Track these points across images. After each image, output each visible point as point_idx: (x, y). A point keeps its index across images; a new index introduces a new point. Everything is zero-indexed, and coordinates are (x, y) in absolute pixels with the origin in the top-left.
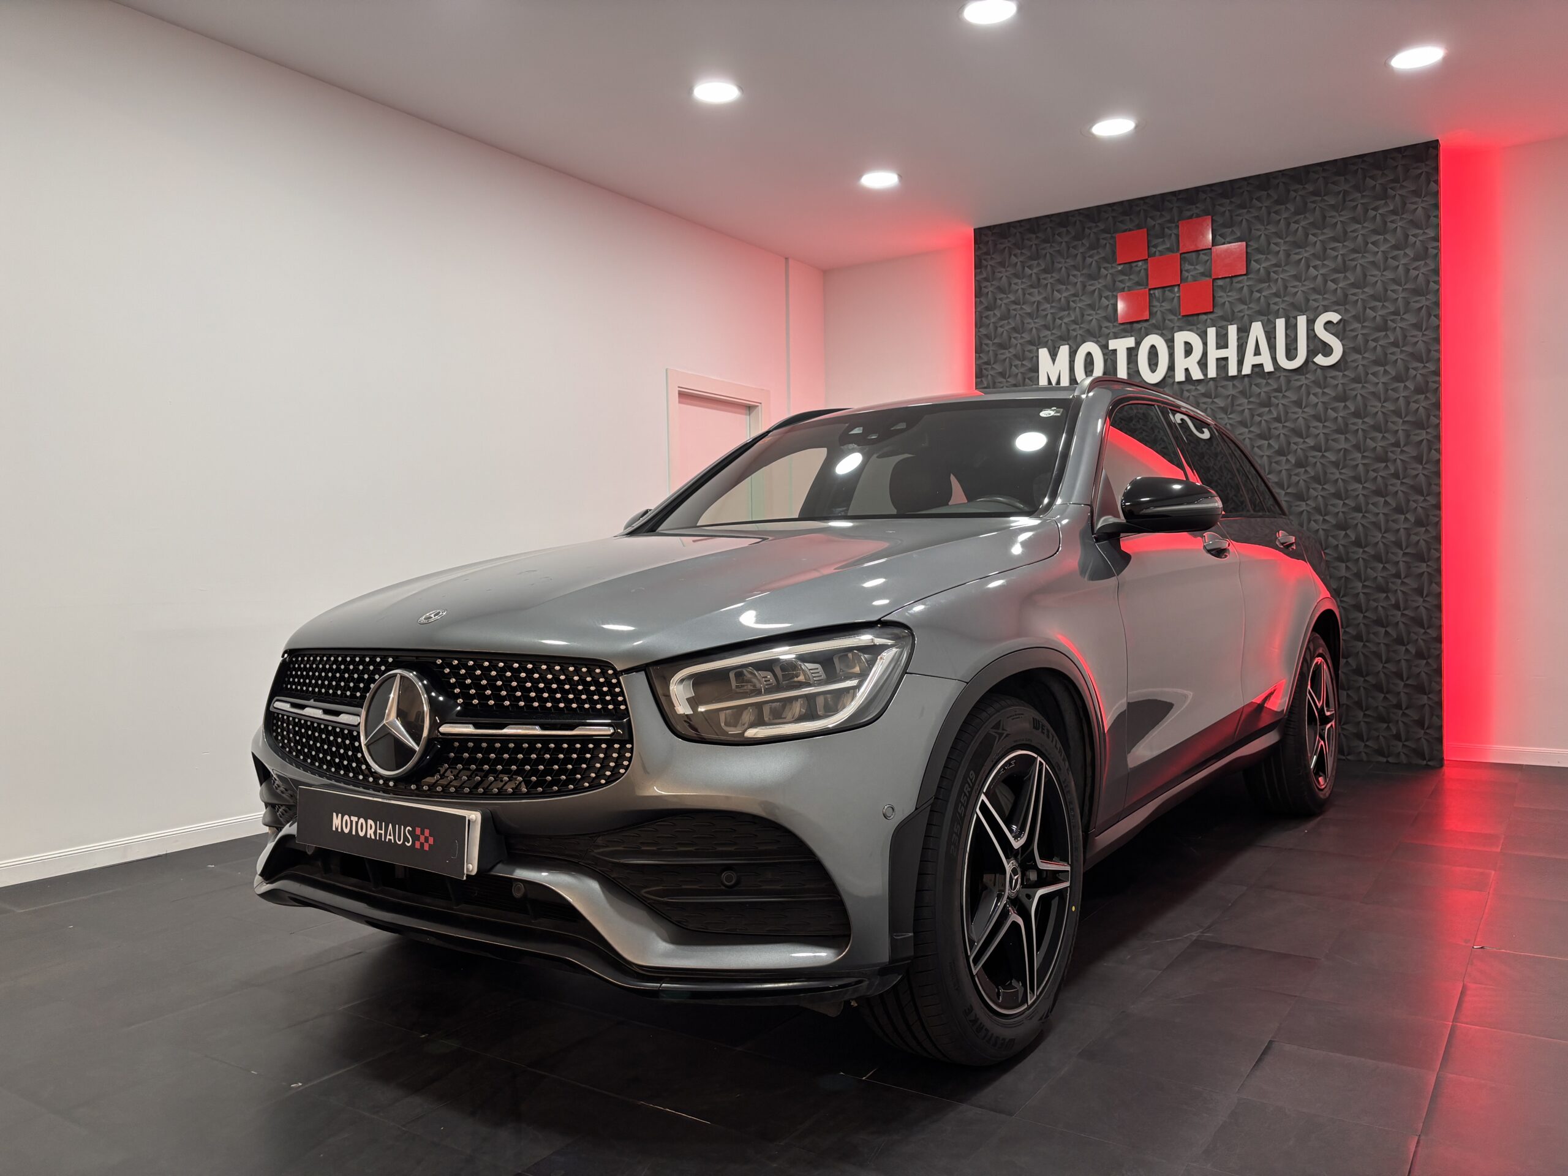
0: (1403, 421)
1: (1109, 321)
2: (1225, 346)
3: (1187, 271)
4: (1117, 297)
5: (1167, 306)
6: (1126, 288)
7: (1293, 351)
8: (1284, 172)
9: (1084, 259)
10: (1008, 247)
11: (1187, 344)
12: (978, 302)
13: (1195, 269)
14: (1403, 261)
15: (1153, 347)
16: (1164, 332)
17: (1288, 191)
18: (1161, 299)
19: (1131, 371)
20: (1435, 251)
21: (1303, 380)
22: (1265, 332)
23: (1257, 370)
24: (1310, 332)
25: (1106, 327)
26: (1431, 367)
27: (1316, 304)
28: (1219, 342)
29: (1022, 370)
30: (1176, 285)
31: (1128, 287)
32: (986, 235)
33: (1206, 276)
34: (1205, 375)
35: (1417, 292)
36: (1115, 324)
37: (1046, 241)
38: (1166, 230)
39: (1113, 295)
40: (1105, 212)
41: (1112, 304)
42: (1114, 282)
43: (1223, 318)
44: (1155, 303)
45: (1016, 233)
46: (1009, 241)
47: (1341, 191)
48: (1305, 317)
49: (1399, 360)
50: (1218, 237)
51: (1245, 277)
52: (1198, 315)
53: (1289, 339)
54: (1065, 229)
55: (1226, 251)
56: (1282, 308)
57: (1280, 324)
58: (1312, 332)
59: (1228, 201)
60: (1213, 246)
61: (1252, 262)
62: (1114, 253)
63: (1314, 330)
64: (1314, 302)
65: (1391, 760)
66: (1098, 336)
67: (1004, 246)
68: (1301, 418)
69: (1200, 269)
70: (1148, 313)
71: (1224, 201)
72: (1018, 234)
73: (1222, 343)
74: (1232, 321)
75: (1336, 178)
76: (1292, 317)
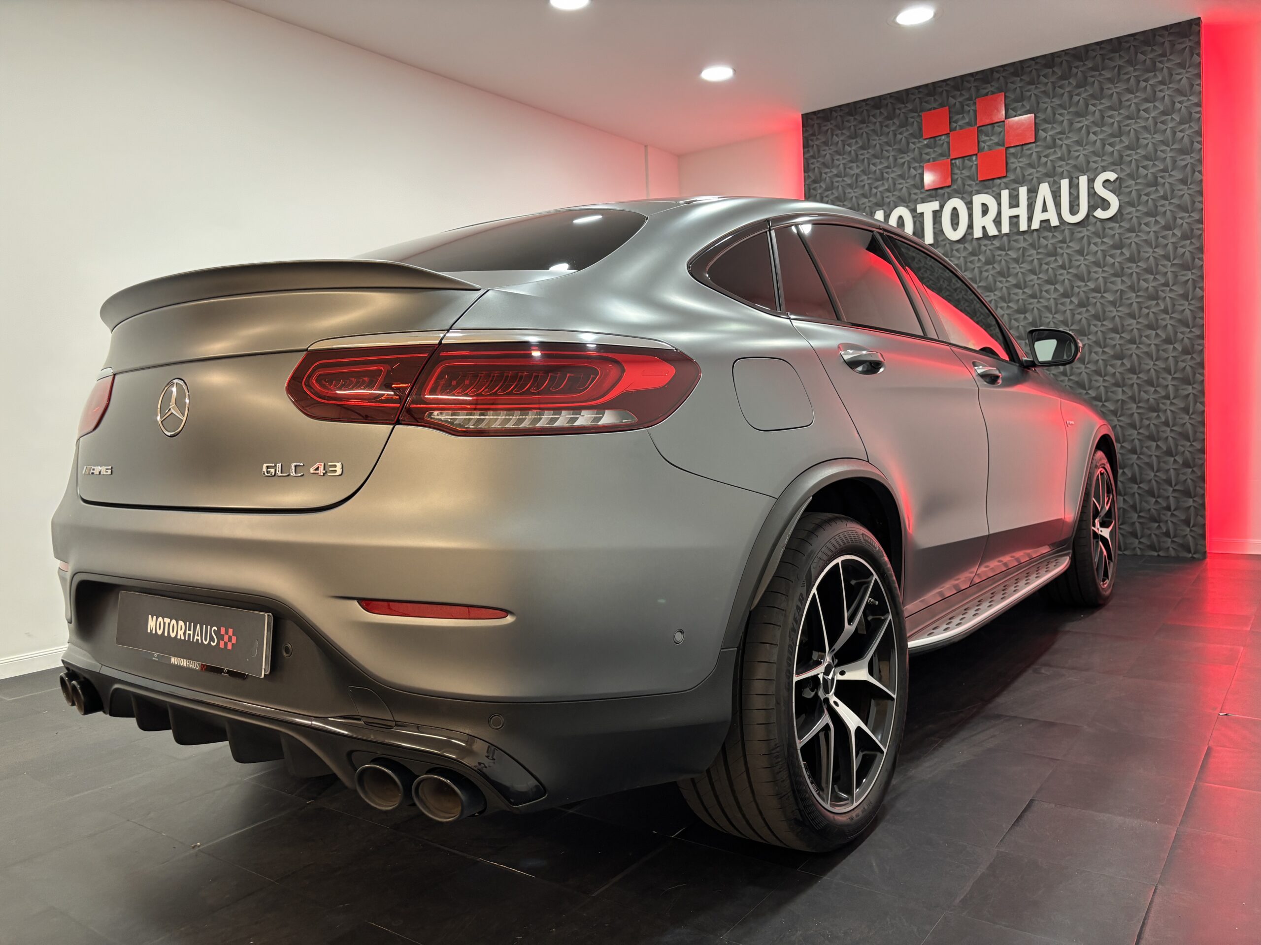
0: (1173, 265)
1: (918, 189)
2: (1017, 206)
3: (984, 142)
4: (923, 167)
5: (966, 173)
6: (931, 160)
7: (1076, 207)
8: (1067, 52)
9: (895, 135)
10: (831, 129)
11: (984, 205)
12: (806, 177)
13: (991, 140)
14: (1170, 126)
15: (955, 209)
16: (964, 195)
17: (1070, 68)
18: (961, 168)
19: (936, 230)
20: (1198, 115)
21: (1085, 232)
22: (1052, 192)
23: (1044, 224)
24: (1091, 190)
25: (915, 194)
26: (1196, 216)
27: (1094, 165)
28: (1011, 202)
30: (974, 155)
31: (933, 158)
32: (812, 119)
33: (1001, 145)
34: (1000, 231)
35: (1183, 152)
36: (922, 191)
37: (863, 122)
38: (965, 107)
39: (920, 166)
40: (912, 94)
41: (919, 174)
42: (921, 154)
43: (1015, 181)
44: (956, 171)
45: (837, 117)
46: (831, 124)
47: (1115, 67)
48: (1086, 177)
49: (1168, 211)
50: (1011, 112)
51: (1034, 145)
52: (993, 179)
53: (1072, 197)
54: (878, 111)
55: (1017, 123)
56: (1067, 171)
57: (1065, 184)
58: (1092, 190)
59: (1019, 79)
60: (1006, 119)
61: (1041, 132)
62: (920, 129)
63: (1093, 188)
64: (1093, 164)
65: (1161, 554)
66: (907, 201)
67: (827, 128)
68: (1083, 266)
69: (995, 139)
70: (950, 179)
71: (1016, 79)
72: (839, 117)
73: (1014, 203)
74: (1023, 183)
75: (1112, 55)
76: (1076, 178)
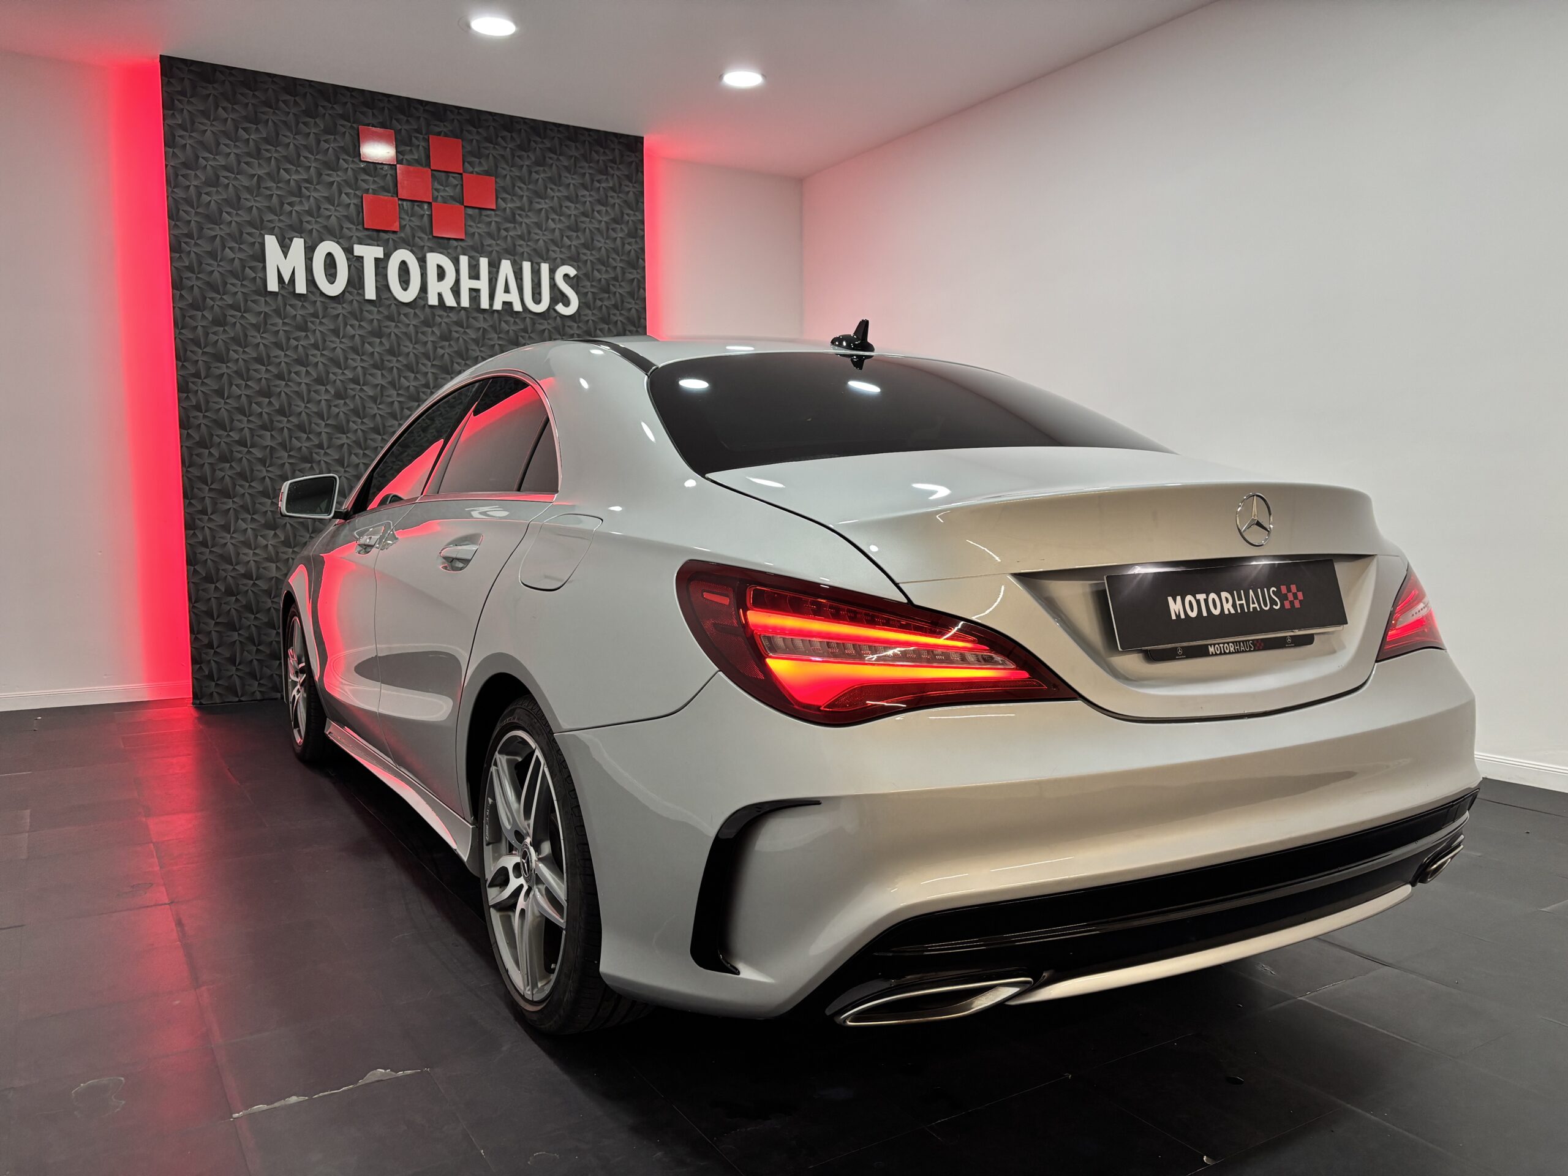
1: (353, 223)
2: (477, 277)
3: (436, 190)
4: (361, 197)
5: (416, 222)
7: (537, 296)
8: (526, 120)
9: (318, 142)
10: (215, 96)
11: (439, 267)
12: (170, 155)
13: (445, 190)
14: (620, 235)
15: (404, 263)
16: (414, 248)
17: (529, 140)
18: (410, 215)
19: (379, 284)
20: (641, 234)
21: (545, 325)
22: (514, 272)
25: (350, 229)
28: (471, 271)
29: (242, 256)
30: (426, 203)
31: (372, 189)
32: (179, 69)
33: (457, 202)
34: (458, 303)
35: (630, 264)
36: (361, 228)
37: (267, 104)
38: (414, 139)
39: (355, 194)
41: (354, 204)
42: (356, 179)
43: (473, 248)
44: (405, 216)
45: (225, 82)
46: (214, 88)
47: (571, 156)
48: (547, 265)
50: (468, 166)
51: (493, 213)
52: (450, 240)
53: (534, 283)
54: (293, 98)
56: (527, 252)
57: (527, 266)
58: (552, 280)
59: (475, 129)
60: (464, 172)
61: (500, 199)
63: (555, 280)
64: (554, 253)
66: (339, 237)
67: (207, 92)
69: (450, 191)
70: (397, 224)
71: (472, 128)
72: (228, 83)
73: (475, 275)
74: (482, 253)
75: (568, 143)
76: (536, 263)
